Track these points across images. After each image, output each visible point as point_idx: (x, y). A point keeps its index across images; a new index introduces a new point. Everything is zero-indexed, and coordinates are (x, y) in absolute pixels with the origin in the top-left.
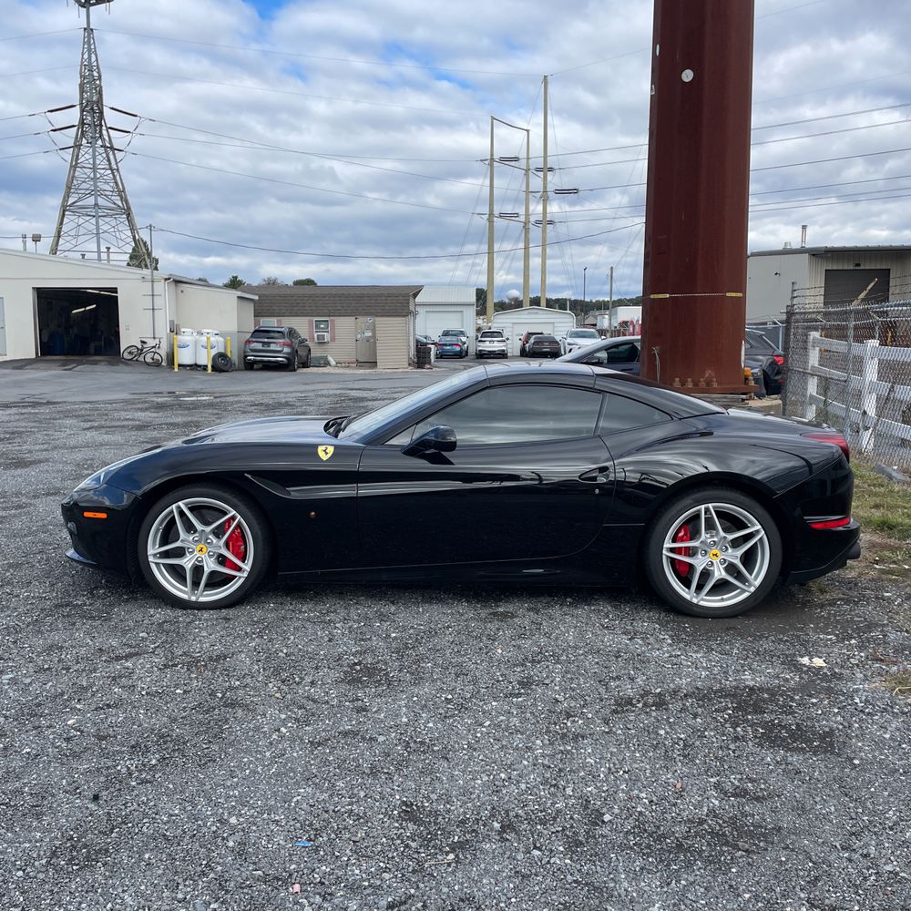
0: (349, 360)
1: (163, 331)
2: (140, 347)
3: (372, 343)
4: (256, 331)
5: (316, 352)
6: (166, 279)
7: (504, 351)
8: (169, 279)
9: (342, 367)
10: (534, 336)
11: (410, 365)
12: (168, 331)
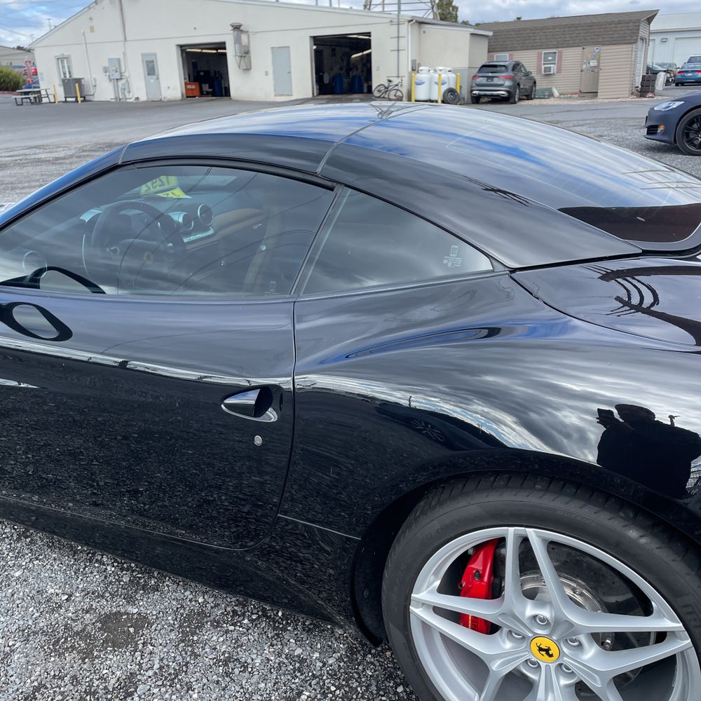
0: (573, 91)
1: (406, 68)
2: (387, 85)
3: (595, 71)
4: (484, 66)
5: (541, 84)
6: (410, 21)
8: (412, 20)
9: (564, 98)
11: (632, 94)
12: (410, 69)
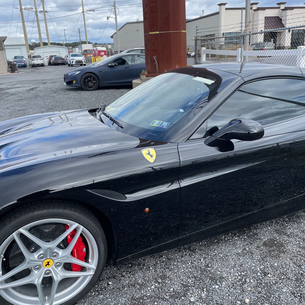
7: (43, 63)
10: (54, 57)
11: (8, 71)
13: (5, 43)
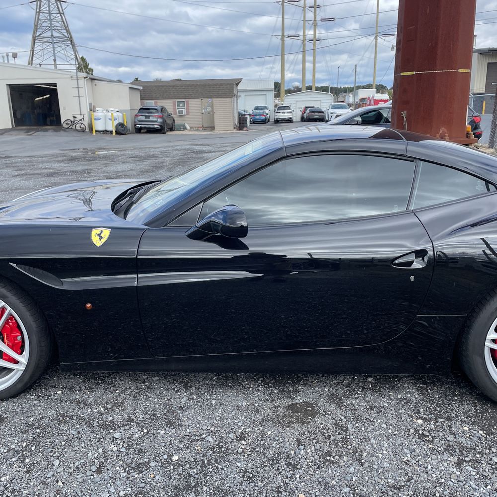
0: (198, 126)
1: (86, 110)
2: (72, 120)
3: (211, 115)
4: (141, 109)
5: (178, 121)
6: (85, 78)
7: (291, 118)
8: (87, 77)
9: (194, 130)
10: (309, 109)
11: (234, 128)
12: (89, 110)
13: (240, 87)
